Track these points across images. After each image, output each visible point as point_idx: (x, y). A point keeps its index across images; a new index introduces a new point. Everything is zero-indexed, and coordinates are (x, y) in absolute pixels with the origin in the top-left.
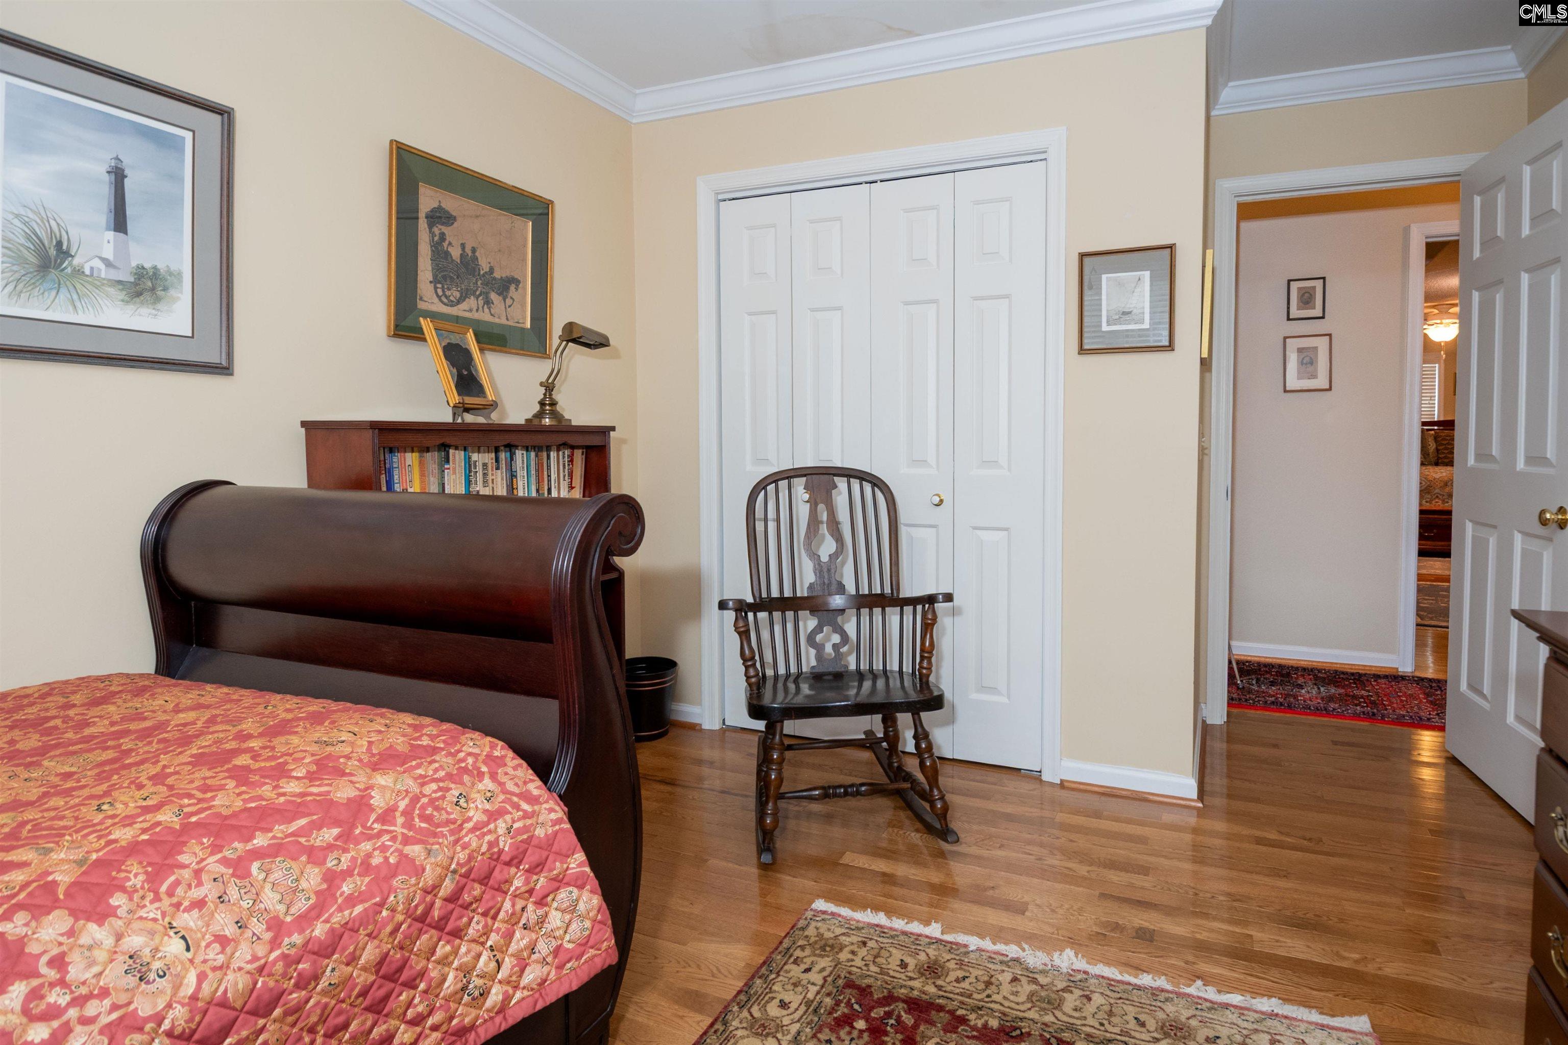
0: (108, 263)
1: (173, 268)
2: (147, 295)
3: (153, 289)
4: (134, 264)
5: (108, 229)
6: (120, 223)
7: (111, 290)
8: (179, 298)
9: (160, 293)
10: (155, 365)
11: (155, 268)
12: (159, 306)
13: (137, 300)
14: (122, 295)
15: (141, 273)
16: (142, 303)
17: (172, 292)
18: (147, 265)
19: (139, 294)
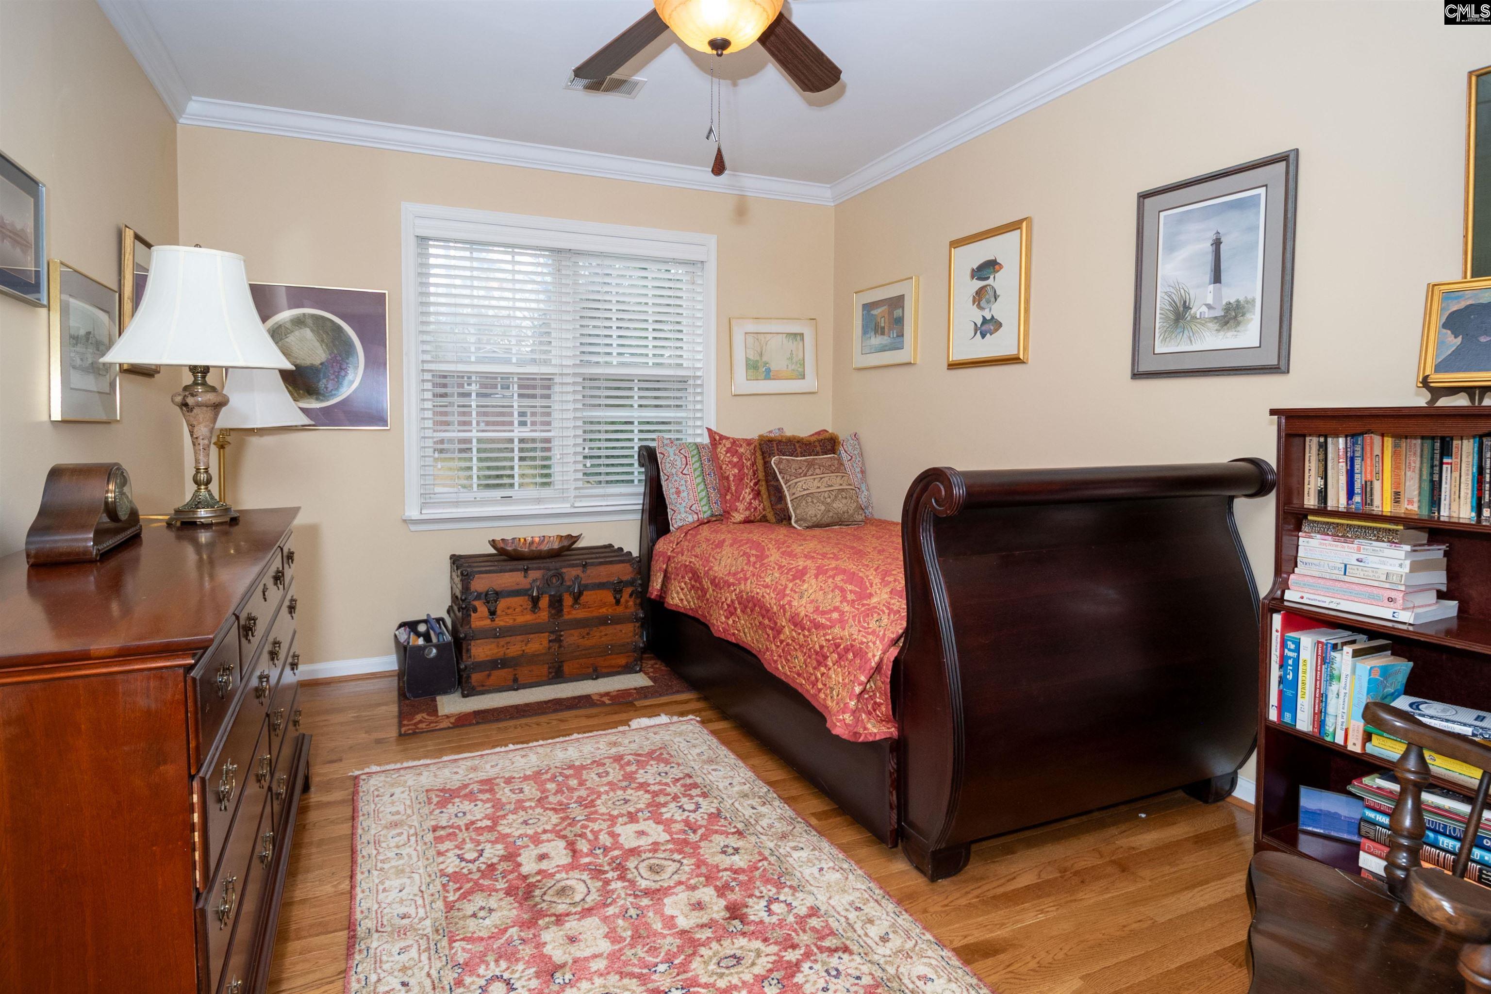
0: (1209, 307)
1: (1249, 297)
2: (1232, 322)
3: (1235, 317)
4: (1224, 303)
5: (1210, 284)
6: (1217, 278)
7: (1210, 325)
8: (1252, 319)
9: (1240, 319)
10: (1231, 373)
11: (1238, 301)
12: (1239, 328)
13: (1225, 327)
14: (1216, 327)
15: (1228, 308)
16: (1228, 329)
17: (1248, 316)
18: (1232, 301)
19: (1226, 323)
